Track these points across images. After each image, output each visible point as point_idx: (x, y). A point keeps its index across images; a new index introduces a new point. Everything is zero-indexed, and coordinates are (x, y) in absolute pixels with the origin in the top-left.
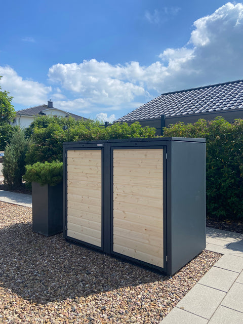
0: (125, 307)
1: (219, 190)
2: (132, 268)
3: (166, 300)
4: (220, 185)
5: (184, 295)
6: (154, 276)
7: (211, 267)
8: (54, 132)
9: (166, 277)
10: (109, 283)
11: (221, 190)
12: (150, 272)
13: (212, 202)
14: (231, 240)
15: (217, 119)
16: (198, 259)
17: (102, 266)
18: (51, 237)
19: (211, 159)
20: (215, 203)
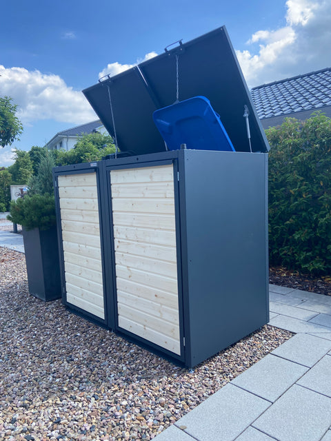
0: (94, 421)
1: (314, 229)
2: (138, 354)
3: (164, 412)
4: (316, 222)
5: (198, 403)
6: (167, 367)
7: (265, 354)
8: (86, 154)
9: (183, 370)
10: (92, 378)
11: (318, 230)
12: (163, 361)
13: (305, 248)
14: (320, 309)
15: (314, 116)
16: (251, 340)
17: (96, 349)
18: (49, 303)
19: (302, 181)
20: (307, 251)
